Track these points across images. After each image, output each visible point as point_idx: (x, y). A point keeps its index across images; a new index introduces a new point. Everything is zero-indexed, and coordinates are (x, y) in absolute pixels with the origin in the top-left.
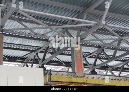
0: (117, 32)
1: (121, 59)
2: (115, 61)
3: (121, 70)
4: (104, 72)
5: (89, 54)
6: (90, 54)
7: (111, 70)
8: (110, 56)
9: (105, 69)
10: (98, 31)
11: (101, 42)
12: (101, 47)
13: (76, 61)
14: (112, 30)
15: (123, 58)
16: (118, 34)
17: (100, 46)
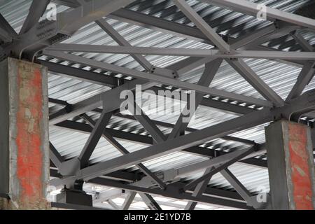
0: (218, 23)
1: (210, 144)
2: (182, 153)
3: (194, 193)
4: (117, 196)
5: (62, 107)
6: (69, 108)
7: (150, 190)
8: (162, 129)
9: (122, 185)
10: (135, 9)
11: (136, 59)
12: (122, 80)
13: (18, 143)
14: (199, 13)
15: (221, 141)
16: (218, 32)
17: (119, 76)
